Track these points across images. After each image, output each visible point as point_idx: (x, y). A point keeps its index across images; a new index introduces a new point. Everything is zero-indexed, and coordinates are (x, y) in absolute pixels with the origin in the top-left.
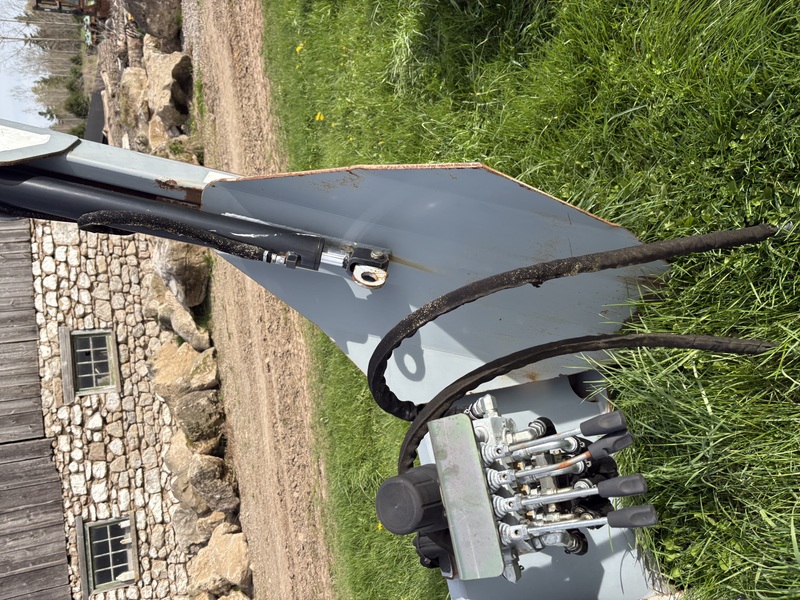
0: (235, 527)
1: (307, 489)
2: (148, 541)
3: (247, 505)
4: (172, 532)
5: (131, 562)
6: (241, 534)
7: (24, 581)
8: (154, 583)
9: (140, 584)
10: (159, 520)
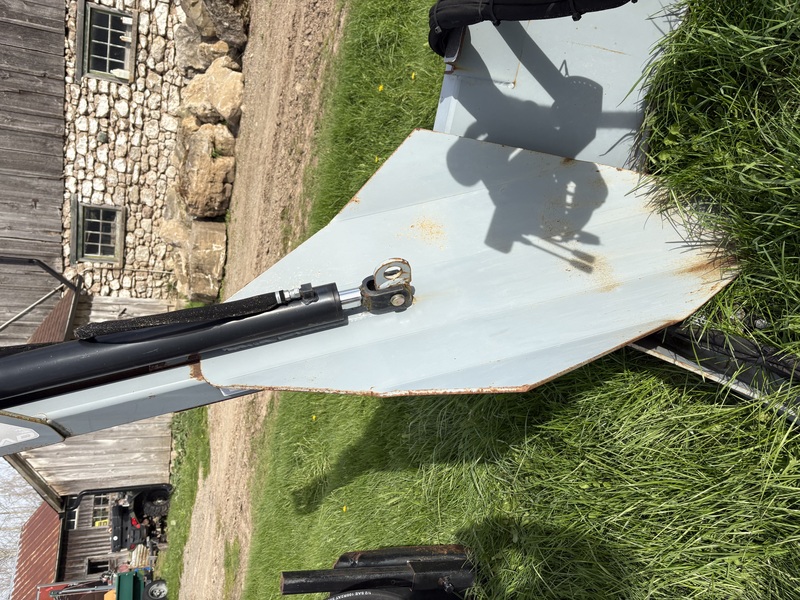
0: (236, 65)
1: (320, 39)
2: (147, 48)
3: (254, 46)
4: (172, 50)
5: (128, 62)
6: (240, 74)
7: (19, 34)
8: (147, 92)
9: (133, 87)
10: (162, 32)
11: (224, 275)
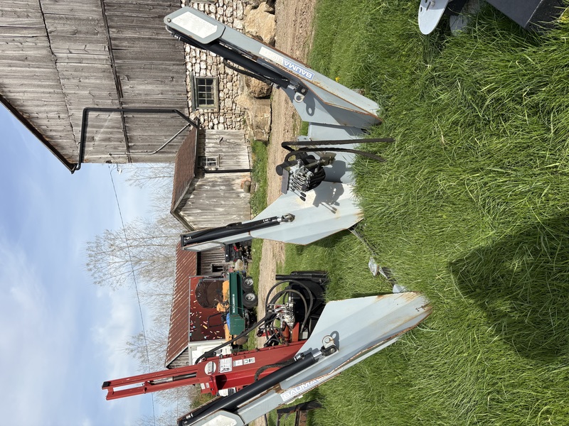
0: (271, 9)
6: (274, 16)
8: (225, 6)
9: (217, 5)
11: (271, 130)
